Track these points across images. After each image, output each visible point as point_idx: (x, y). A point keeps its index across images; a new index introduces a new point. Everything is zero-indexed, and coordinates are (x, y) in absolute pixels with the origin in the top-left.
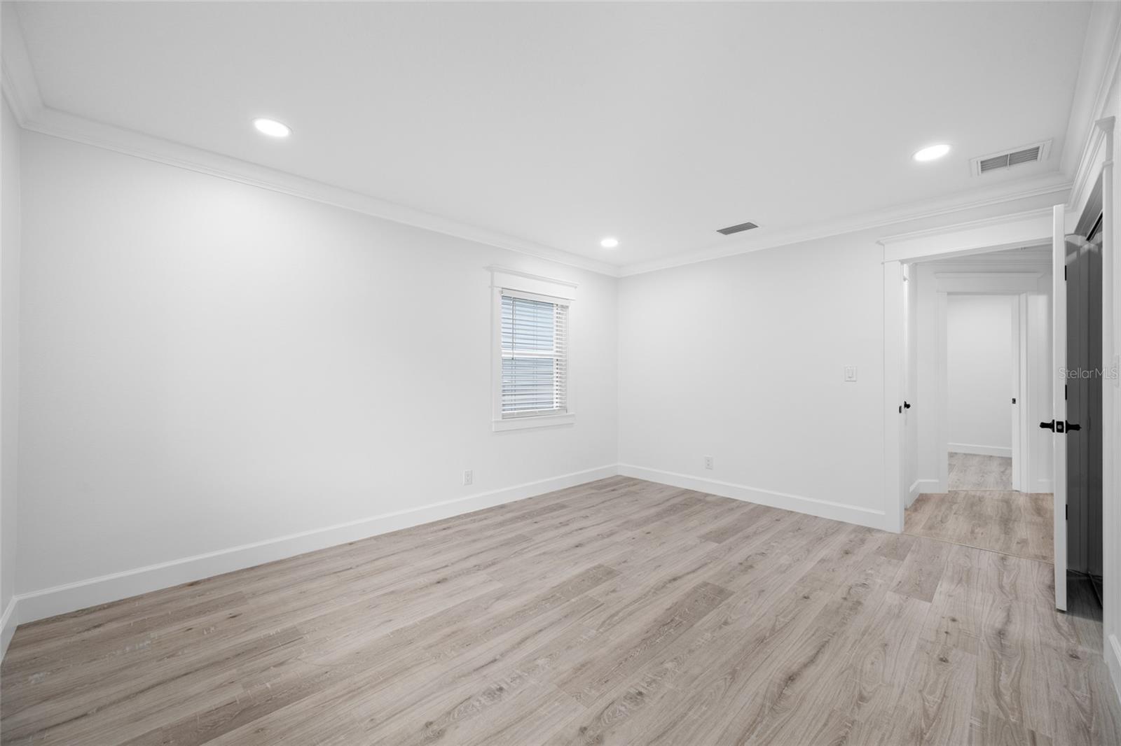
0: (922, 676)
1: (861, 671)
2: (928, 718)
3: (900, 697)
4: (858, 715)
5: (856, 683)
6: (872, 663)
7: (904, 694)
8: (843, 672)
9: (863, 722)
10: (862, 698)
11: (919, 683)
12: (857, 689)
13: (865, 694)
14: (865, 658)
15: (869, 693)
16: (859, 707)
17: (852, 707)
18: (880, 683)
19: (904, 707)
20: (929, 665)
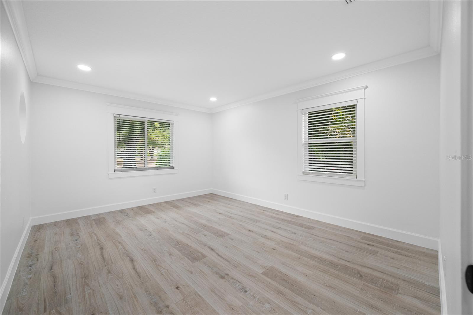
0: (97, 298)
1: (118, 280)
2: (86, 284)
3: (99, 283)
4: (106, 268)
5: (115, 275)
6: (117, 285)
7: (98, 285)
8: (122, 274)
9: (103, 268)
10: (109, 272)
11: (96, 293)
12: (113, 274)
13: (110, 274)
14: (122, 285)
15: (109, 275)
16: (108, 270)
17: (110, 268)
18: (108, 281)
19: (95, 281)
20: (97, 306)
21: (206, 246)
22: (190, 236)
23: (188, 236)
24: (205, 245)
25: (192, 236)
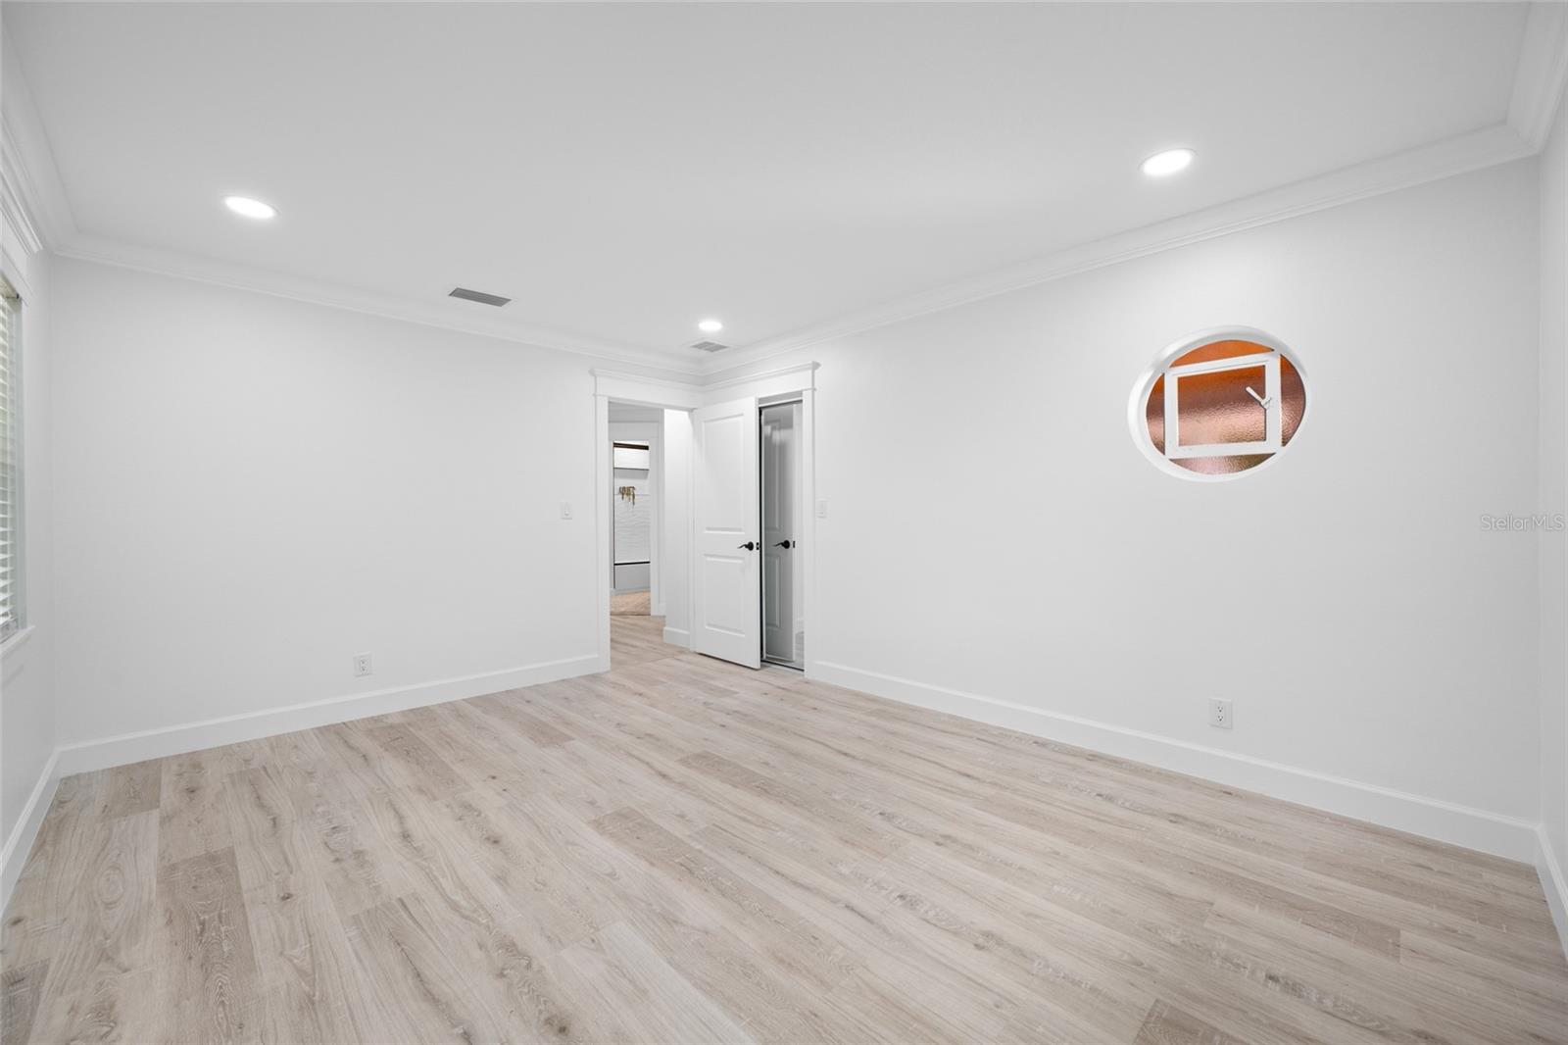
21: (679, 783)
22: (736, 816)
23: (742, 814)
24: (682, 785)
25: (729, 813)
